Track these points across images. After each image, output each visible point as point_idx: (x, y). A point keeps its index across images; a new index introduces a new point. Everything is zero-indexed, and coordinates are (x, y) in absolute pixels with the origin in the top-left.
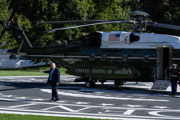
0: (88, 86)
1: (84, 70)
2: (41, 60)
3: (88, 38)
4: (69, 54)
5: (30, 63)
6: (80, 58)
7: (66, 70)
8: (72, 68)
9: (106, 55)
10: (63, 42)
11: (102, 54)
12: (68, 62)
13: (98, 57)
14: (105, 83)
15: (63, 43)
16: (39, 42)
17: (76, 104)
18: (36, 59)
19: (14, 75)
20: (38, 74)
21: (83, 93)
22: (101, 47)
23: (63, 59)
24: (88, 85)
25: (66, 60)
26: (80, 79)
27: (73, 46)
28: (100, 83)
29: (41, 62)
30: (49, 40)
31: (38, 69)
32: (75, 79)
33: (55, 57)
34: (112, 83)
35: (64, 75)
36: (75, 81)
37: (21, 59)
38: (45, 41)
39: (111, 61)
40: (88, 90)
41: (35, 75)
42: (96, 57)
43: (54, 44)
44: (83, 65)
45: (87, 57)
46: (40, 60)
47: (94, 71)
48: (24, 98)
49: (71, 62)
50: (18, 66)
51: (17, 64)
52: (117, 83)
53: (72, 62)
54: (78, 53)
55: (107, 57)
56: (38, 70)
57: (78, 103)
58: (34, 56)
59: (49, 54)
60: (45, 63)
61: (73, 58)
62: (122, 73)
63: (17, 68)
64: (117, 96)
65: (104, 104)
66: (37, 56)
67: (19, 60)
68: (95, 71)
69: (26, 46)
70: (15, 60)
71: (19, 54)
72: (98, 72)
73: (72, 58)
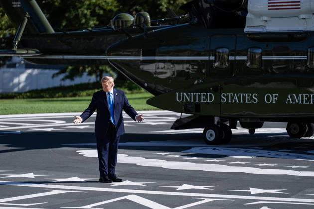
0: (212, 139)
1: (200, 96)
2: (84, 70)
3: (210, 4)
4: (157, 50)
5: (54, 76)
6: (188, 62)
7: (149, 95)
8: (165, 91)
9: (259, 51)
10: (139, 17)
11: (249, 50)
12: (156, 73)
13: (238, 58)
14: (258, 131)
15: (140, 20)
16: (77, 17)
17: (175, 190)
18: (70, 67)
19: (5, 112)
20: (72, 108)
21: (196, 158)
22: (246, 30)
23: (141, 67)
24: (211, 135)
25: (150, 68)
26: (190, 120)
27: (167, 27)
28: (246, 131)
29: (85, 74)
30: (104, 10)
31: (74, 95)
32: (174, 119)
33: (116, 60)
34: (279, 130)
35: (144, 110)
36: (174, 125)
37: (28, 67)
38: (93, 14)
39: (274, 67)
40: (210, 151)
41: (67, 112)
42: (231, 58)
43: (114, 24)
44: (196, 82)
45: (206, 58)
46: (81, 68)
47: (227, 97)
48: (31, 175)
49: (162, 73)
50: (21, 85)
51: (16, 80)
52: (295, 129)
53: (166, 73)
54: (183, 47)
55: (264, 58)
56: (77, 98)
57: (180, 188)
58: (60, 57)
59: (101, 53)
60: (97, 76)
61: (170, 61)
62: (306, 101)
63: (16, 93)
64: (294, 167)
65: (253, 190)
66: (66, 57)
67: (23, 69)
68: (229, 97)
69: (37, 30)
70: (12, 70)
71: (18, 52)
72: (239, 100)
73: (164, 61)
